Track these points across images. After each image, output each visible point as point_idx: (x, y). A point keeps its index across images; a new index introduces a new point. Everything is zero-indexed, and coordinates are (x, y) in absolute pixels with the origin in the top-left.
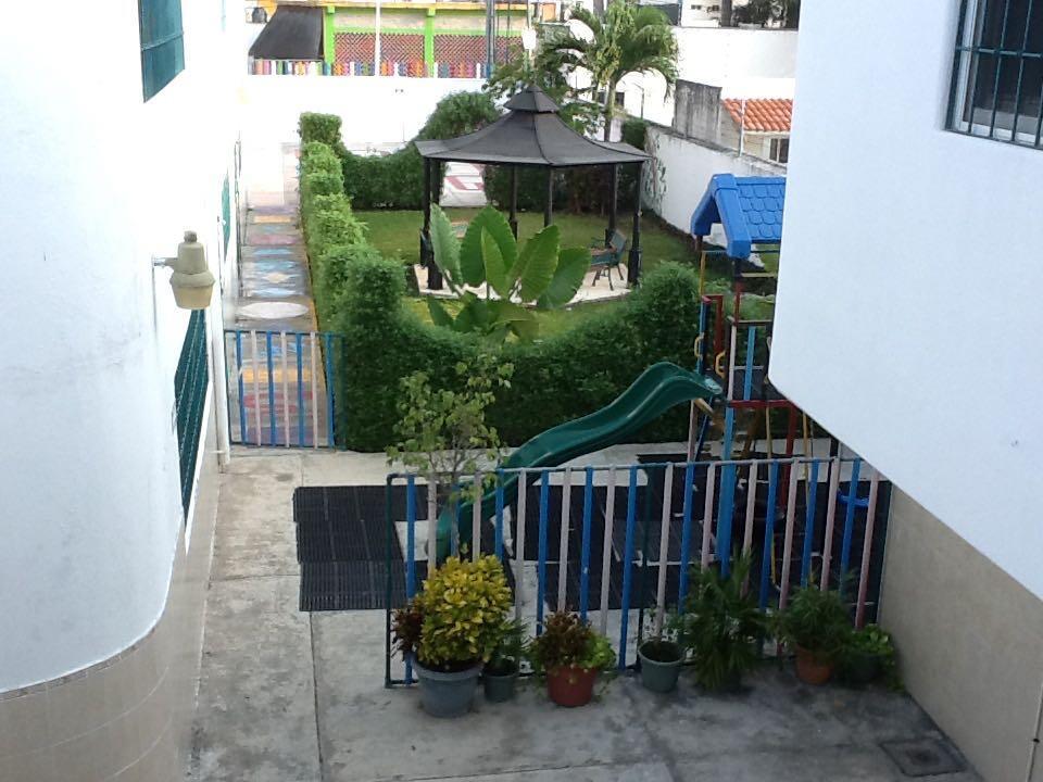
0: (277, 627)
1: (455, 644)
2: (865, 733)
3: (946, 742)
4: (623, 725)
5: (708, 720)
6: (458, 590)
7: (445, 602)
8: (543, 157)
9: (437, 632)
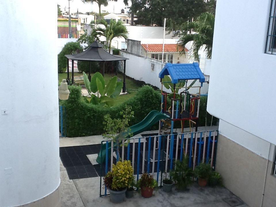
0: (65, 184)
1: (122, 183)
2: (219, 198)
3: (238, 198)
4: (162, 201)
5: (182, 198)
6: (122, 170)
7: (119, 173)
8: (101, 59)
9: (117, 181)
